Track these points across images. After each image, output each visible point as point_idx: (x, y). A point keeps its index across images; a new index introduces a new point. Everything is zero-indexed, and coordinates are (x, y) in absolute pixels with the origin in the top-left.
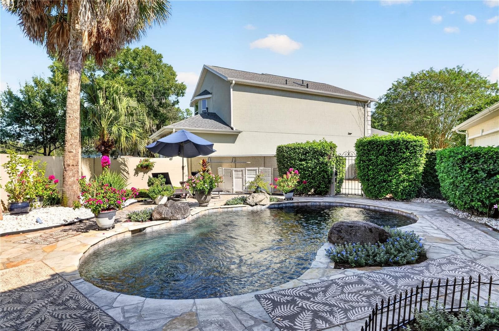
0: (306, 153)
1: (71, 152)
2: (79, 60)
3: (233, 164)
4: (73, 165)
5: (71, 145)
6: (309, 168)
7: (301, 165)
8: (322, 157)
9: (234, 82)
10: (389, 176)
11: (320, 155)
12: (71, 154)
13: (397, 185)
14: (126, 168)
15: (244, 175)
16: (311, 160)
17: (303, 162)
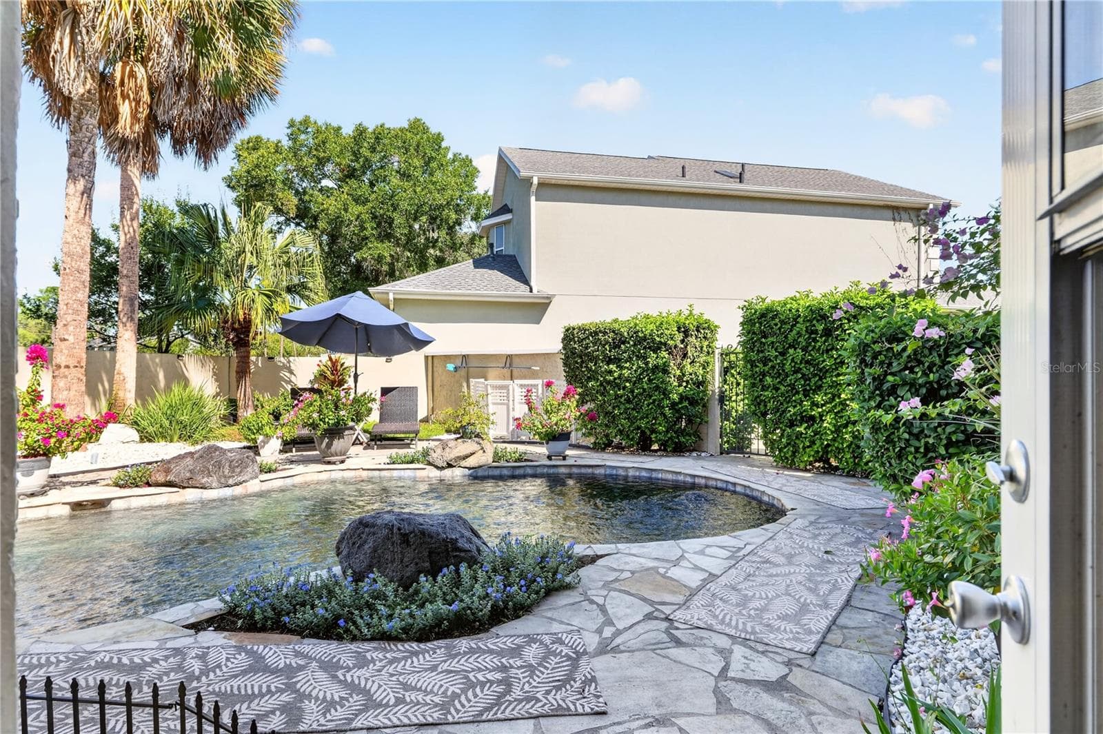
0: (619, 341)
1: (65, 340)
2: (86, 155)
3: (506, 372)
4: (67, 367)
5: (65, 325)
6: (627, 381)
7: (610, 372)
8: (655, 352)
9: (535, 181)
10: (815, 404)
11: (649, 348)
12: (63, 345)
13: (838, 430)
14: (293, 378)
15: (511, 398)
16: (630, 359)
17: (613, 367)
